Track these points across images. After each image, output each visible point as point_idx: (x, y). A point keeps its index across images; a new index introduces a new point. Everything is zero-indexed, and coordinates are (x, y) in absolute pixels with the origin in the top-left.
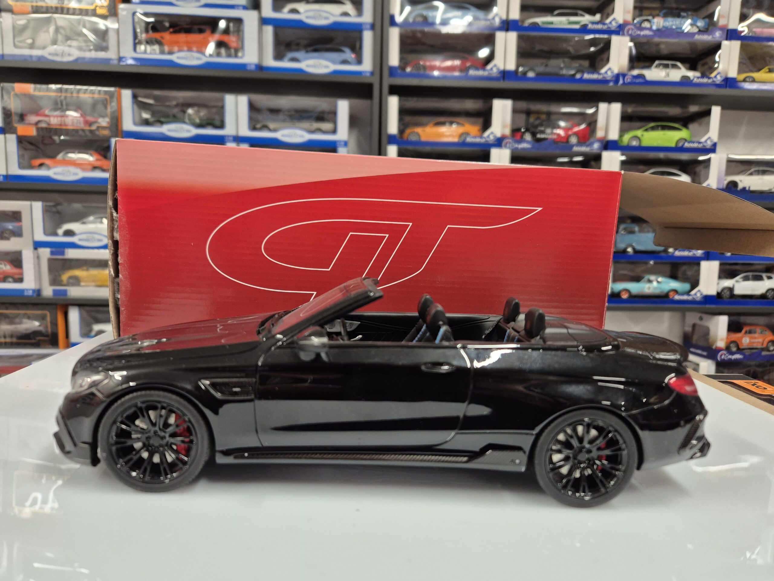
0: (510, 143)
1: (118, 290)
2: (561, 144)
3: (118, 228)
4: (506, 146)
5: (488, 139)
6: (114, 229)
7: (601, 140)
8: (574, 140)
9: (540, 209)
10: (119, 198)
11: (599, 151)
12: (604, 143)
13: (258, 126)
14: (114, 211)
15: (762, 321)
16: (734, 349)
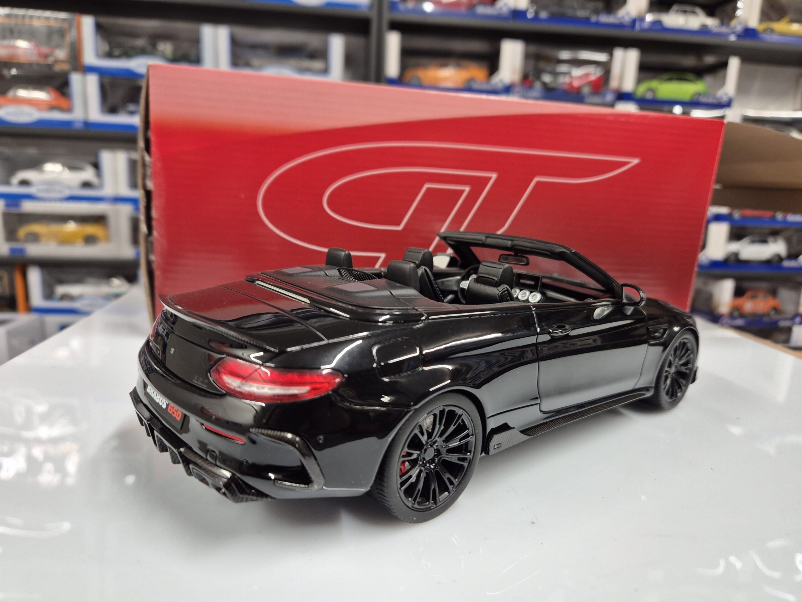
0: (519, 92)
1: (152, 251)
3: (151, 175)
5: (495, 86)
6: (147, 177)
7: (614, 91)
8: (587, 91)
9: (635, 161)
10: (152, 138)
12: (618, 93)
13: (242, 63)
14: (146, 155)
15: (764, 285)
16: (736, 314)
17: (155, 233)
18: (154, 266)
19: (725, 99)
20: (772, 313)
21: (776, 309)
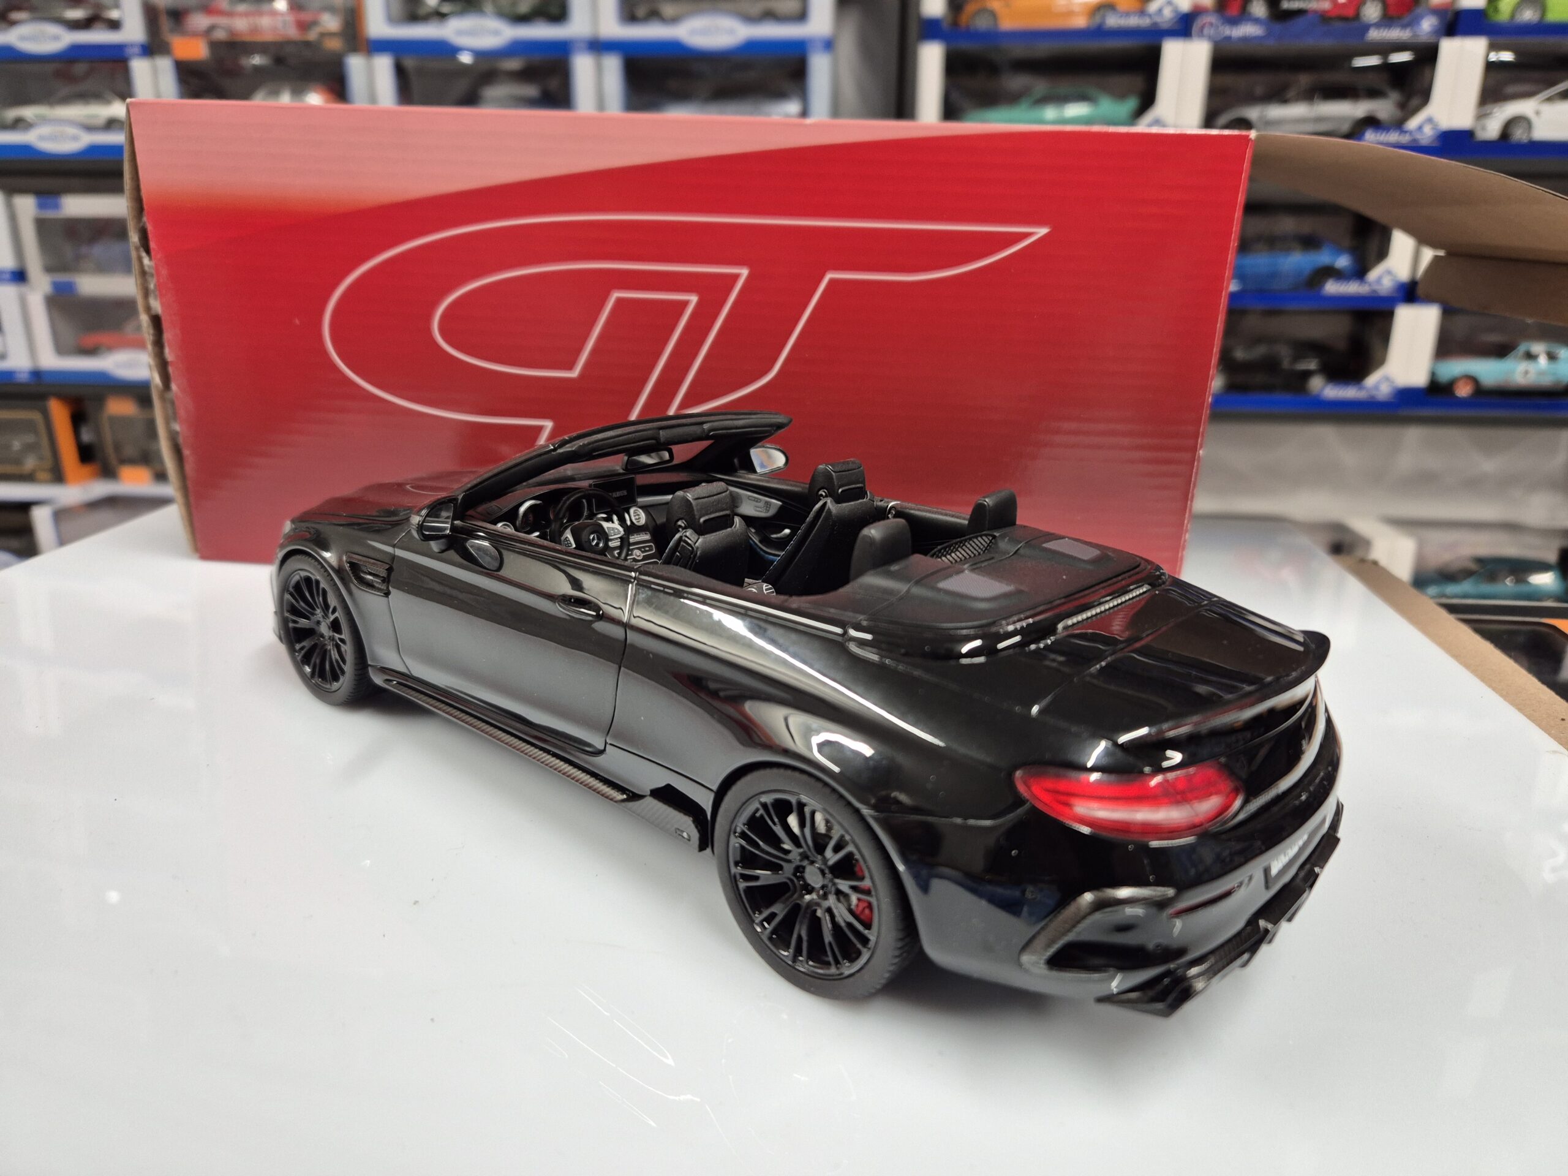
0: (1211, 24)
1: (174, 416)
2: (1339, 25)
3: (156, 290)
4: (1201, 34)
5: (1158, 19)
6: (150, 291)
7: (1438, 12)
8: (1372, 12)
9: (1043, 231)
10: (150, 228)
11: (1432, 40)
12: (1449, 16)
13: (641, 11)
14: (144, 254)
17: (174, 387)
18: (181, 440)
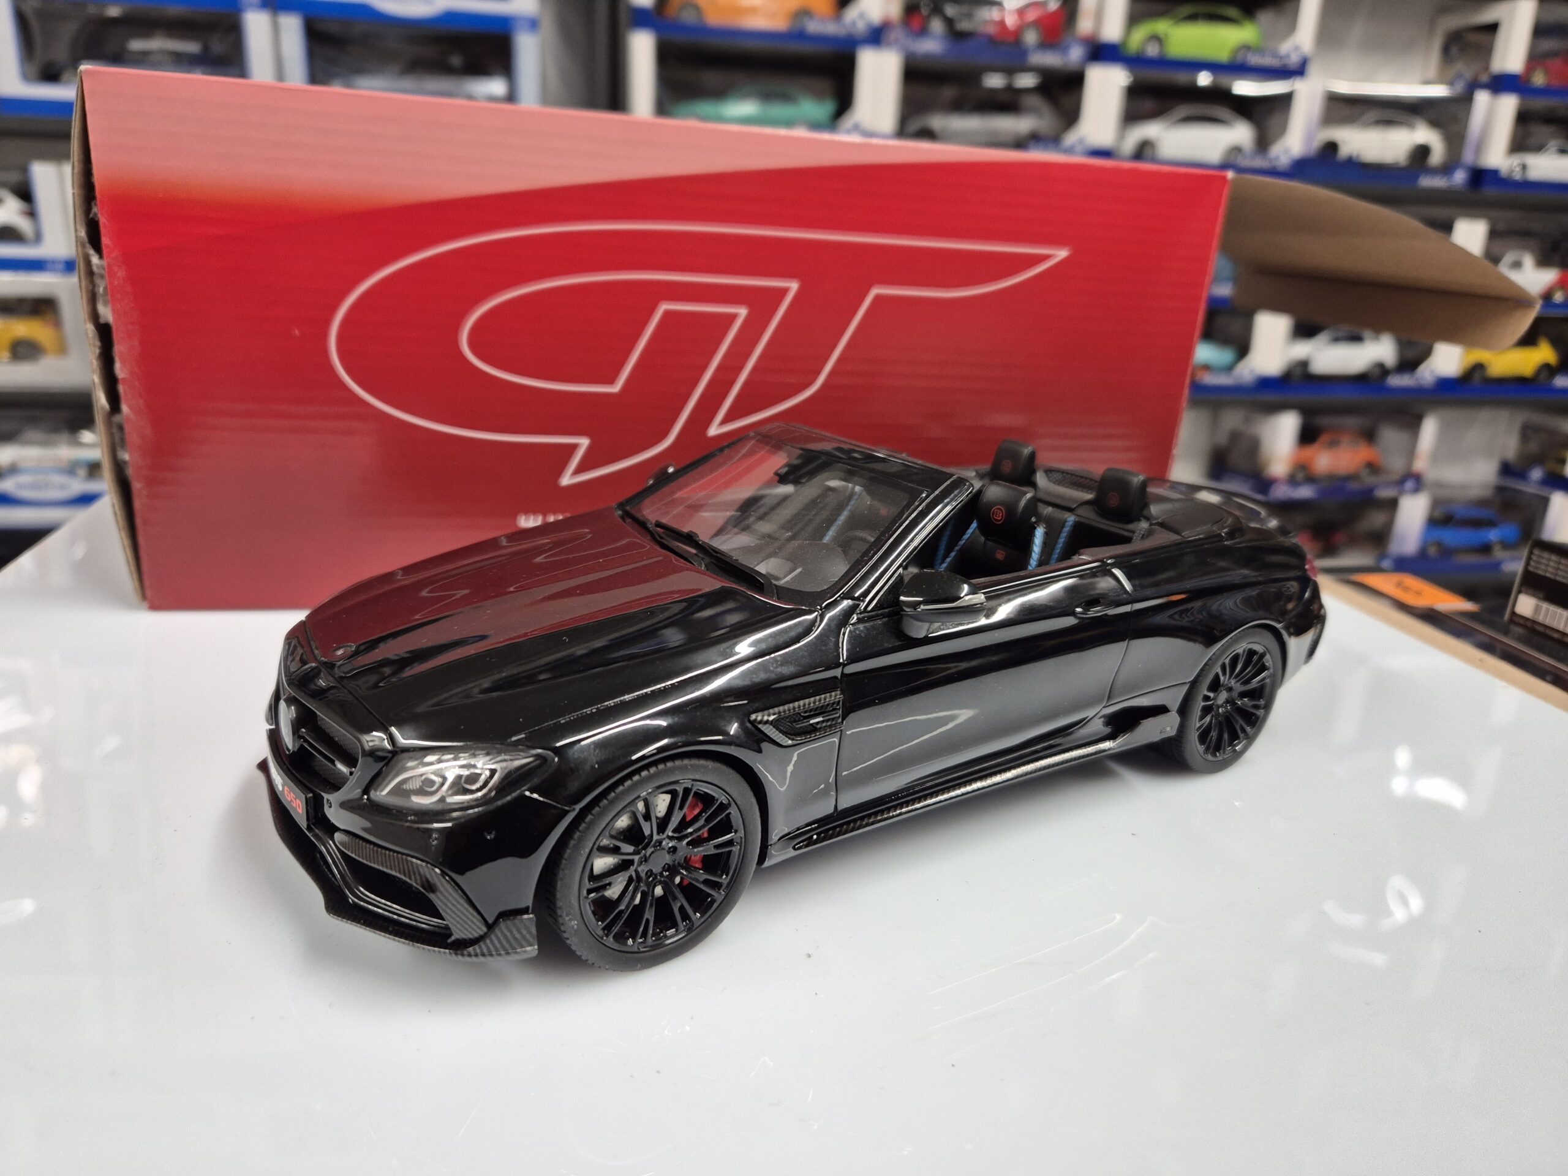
0: (900, 38)
1: (123, 442)
2: (1002, 47)
3: (107, 294)
5: (852, 27)
6: (98, 296)
7: (1086, 41)
8: (1031, 38)
9: (1062, 254)
10: (102, 220)
11: (1080, 65)
12: (1092, 46)
14: (91, 252)
15: (1353, 422)
16: (1300, 476)
17: (125, 408)
18: (130, 472)
19: (1294, 59)
20: (1364, 473)
21: (1373, 468)
